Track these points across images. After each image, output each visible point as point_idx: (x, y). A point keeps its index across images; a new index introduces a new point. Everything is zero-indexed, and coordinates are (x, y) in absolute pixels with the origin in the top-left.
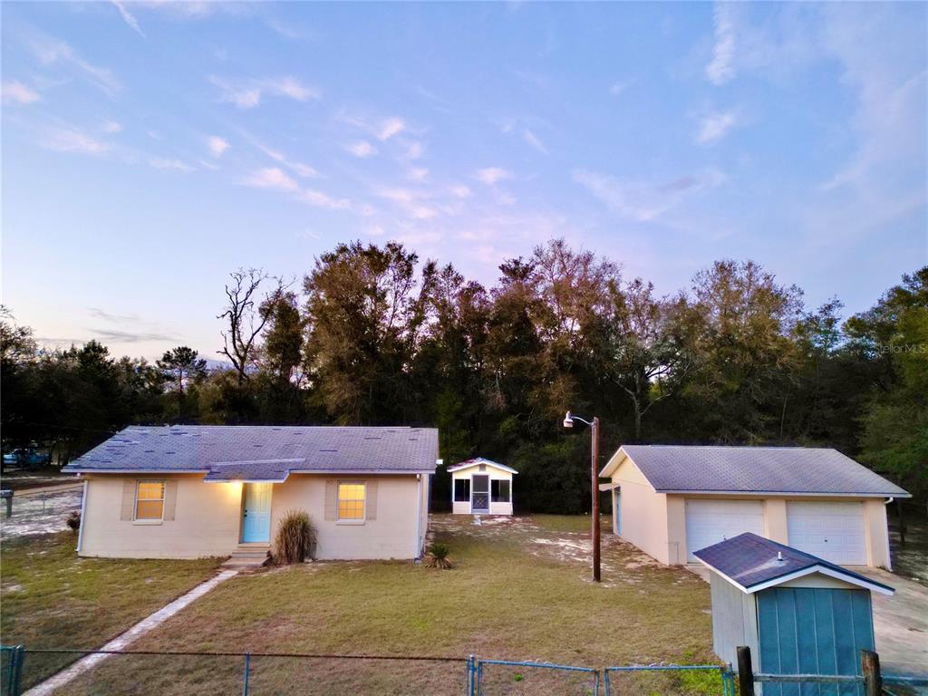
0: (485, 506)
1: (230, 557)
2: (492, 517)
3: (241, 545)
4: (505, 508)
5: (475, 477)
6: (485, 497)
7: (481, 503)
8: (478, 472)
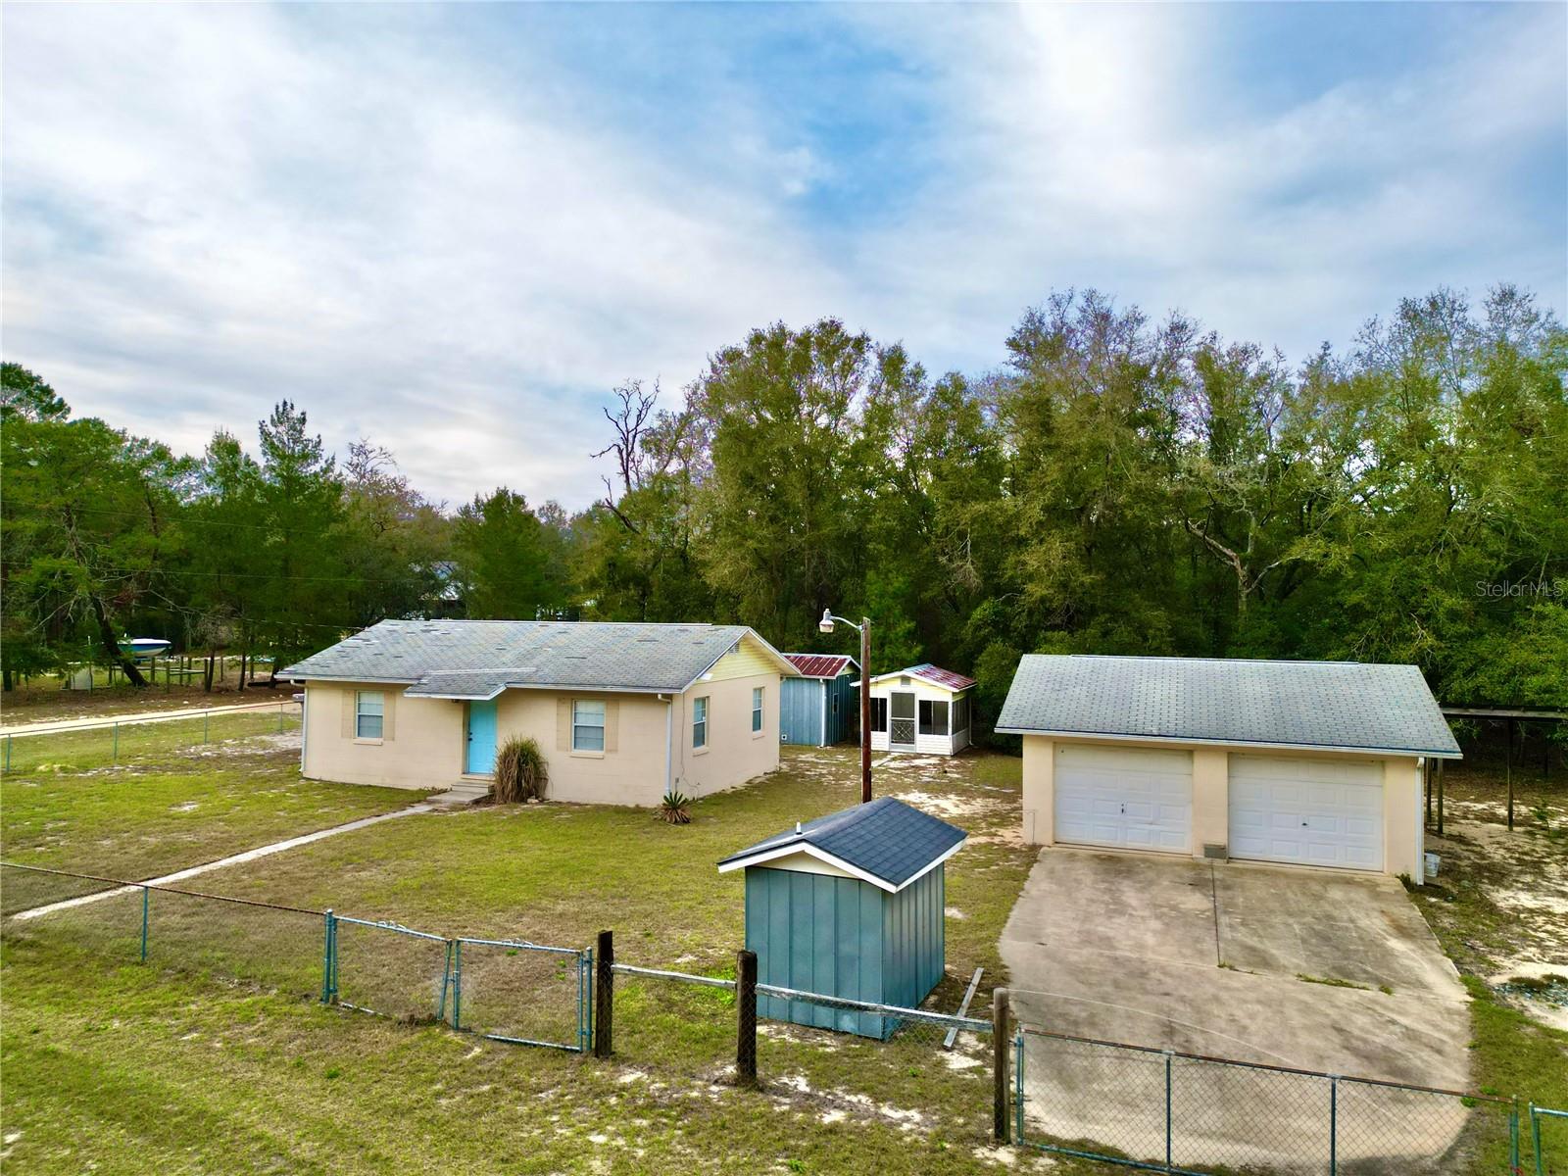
0: (911, 740)
1: (445, 791)
2: (919, 756)
3: (465, 776)
4: (941, 744)
5: (894, 695)
6: (910, 726)
7: (903, 735)
8: (898, 687)
